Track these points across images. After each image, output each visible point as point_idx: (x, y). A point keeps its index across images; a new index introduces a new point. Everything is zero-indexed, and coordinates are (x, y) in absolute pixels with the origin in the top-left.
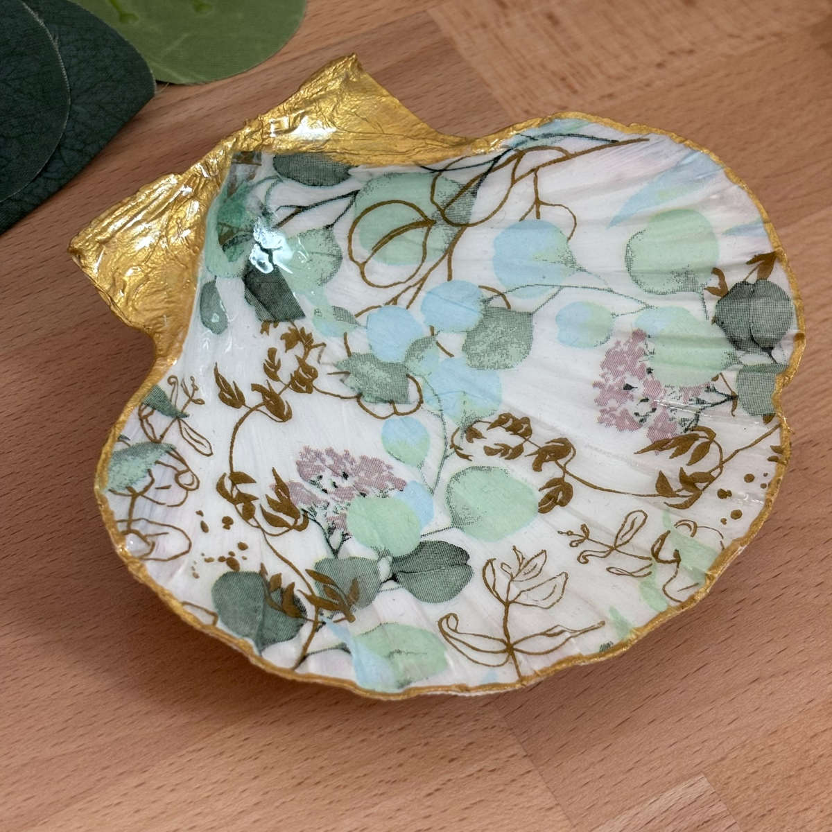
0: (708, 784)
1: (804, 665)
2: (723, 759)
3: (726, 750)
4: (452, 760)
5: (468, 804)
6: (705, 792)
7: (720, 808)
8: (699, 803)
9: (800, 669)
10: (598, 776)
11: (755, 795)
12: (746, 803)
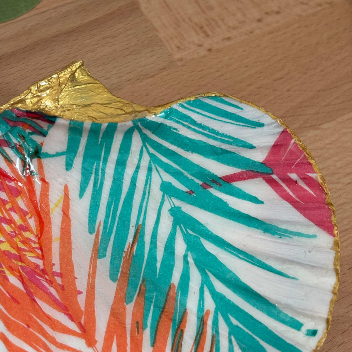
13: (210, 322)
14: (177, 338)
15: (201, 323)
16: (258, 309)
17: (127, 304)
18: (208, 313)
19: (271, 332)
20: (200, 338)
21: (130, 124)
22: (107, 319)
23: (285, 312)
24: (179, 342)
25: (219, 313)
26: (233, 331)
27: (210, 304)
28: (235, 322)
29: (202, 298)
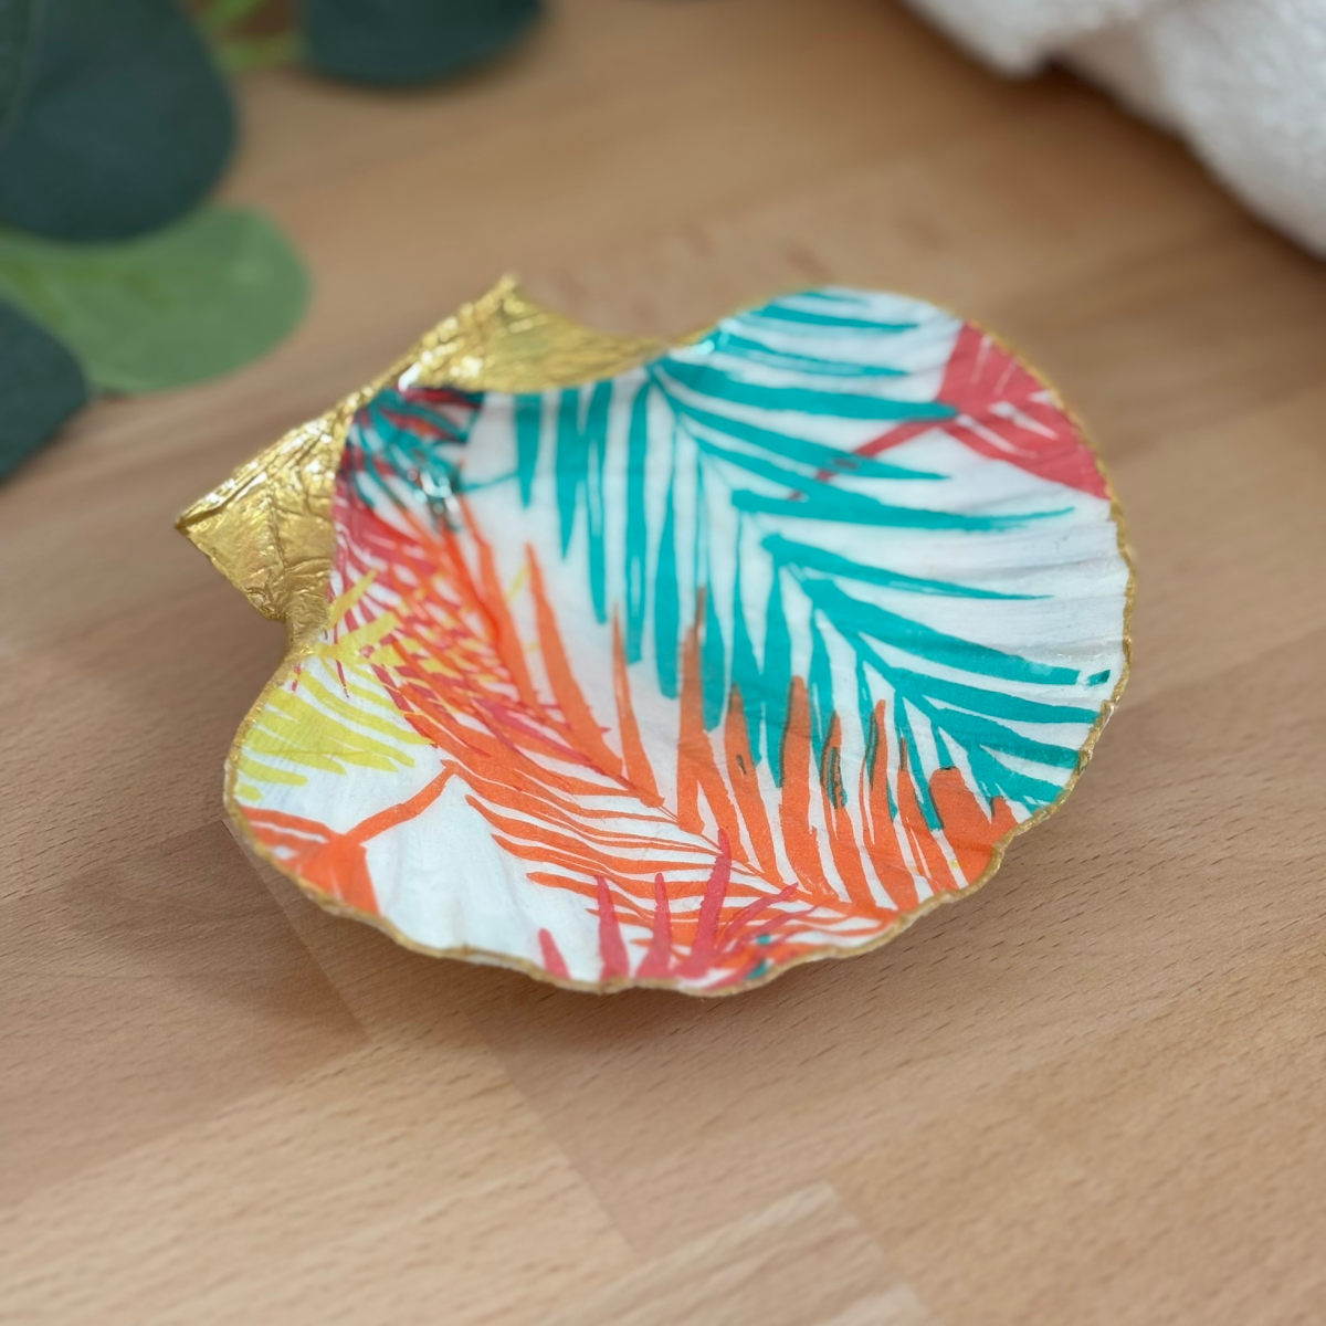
13: (889, 722)
14: (828, 759)
15: (871, 728)
16: (984, 673)
17: (709, 730)
18: (881, 705)
19: (1017, 699)
20: (875, 753)
21: (639, 374)
22: (676, 763)
23: (1039, 662)
24: (833, 766)
25: (904, 699)
26: (938, 720)
27: (881, 690)
28: (939, 705)
29: (862, 683)
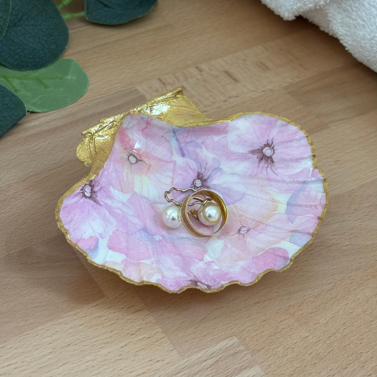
0: (237, 339)
1: (278, 296)
2: (243, 331)
3: (245, 328)
4: (132, 334)
5: (138, 350)
6: (236, 342)
7: (242, 348)
8: (233, 346)
9: (276, 298)
10: (192, 338)
11: (256, 343)
12: (253, 346)
